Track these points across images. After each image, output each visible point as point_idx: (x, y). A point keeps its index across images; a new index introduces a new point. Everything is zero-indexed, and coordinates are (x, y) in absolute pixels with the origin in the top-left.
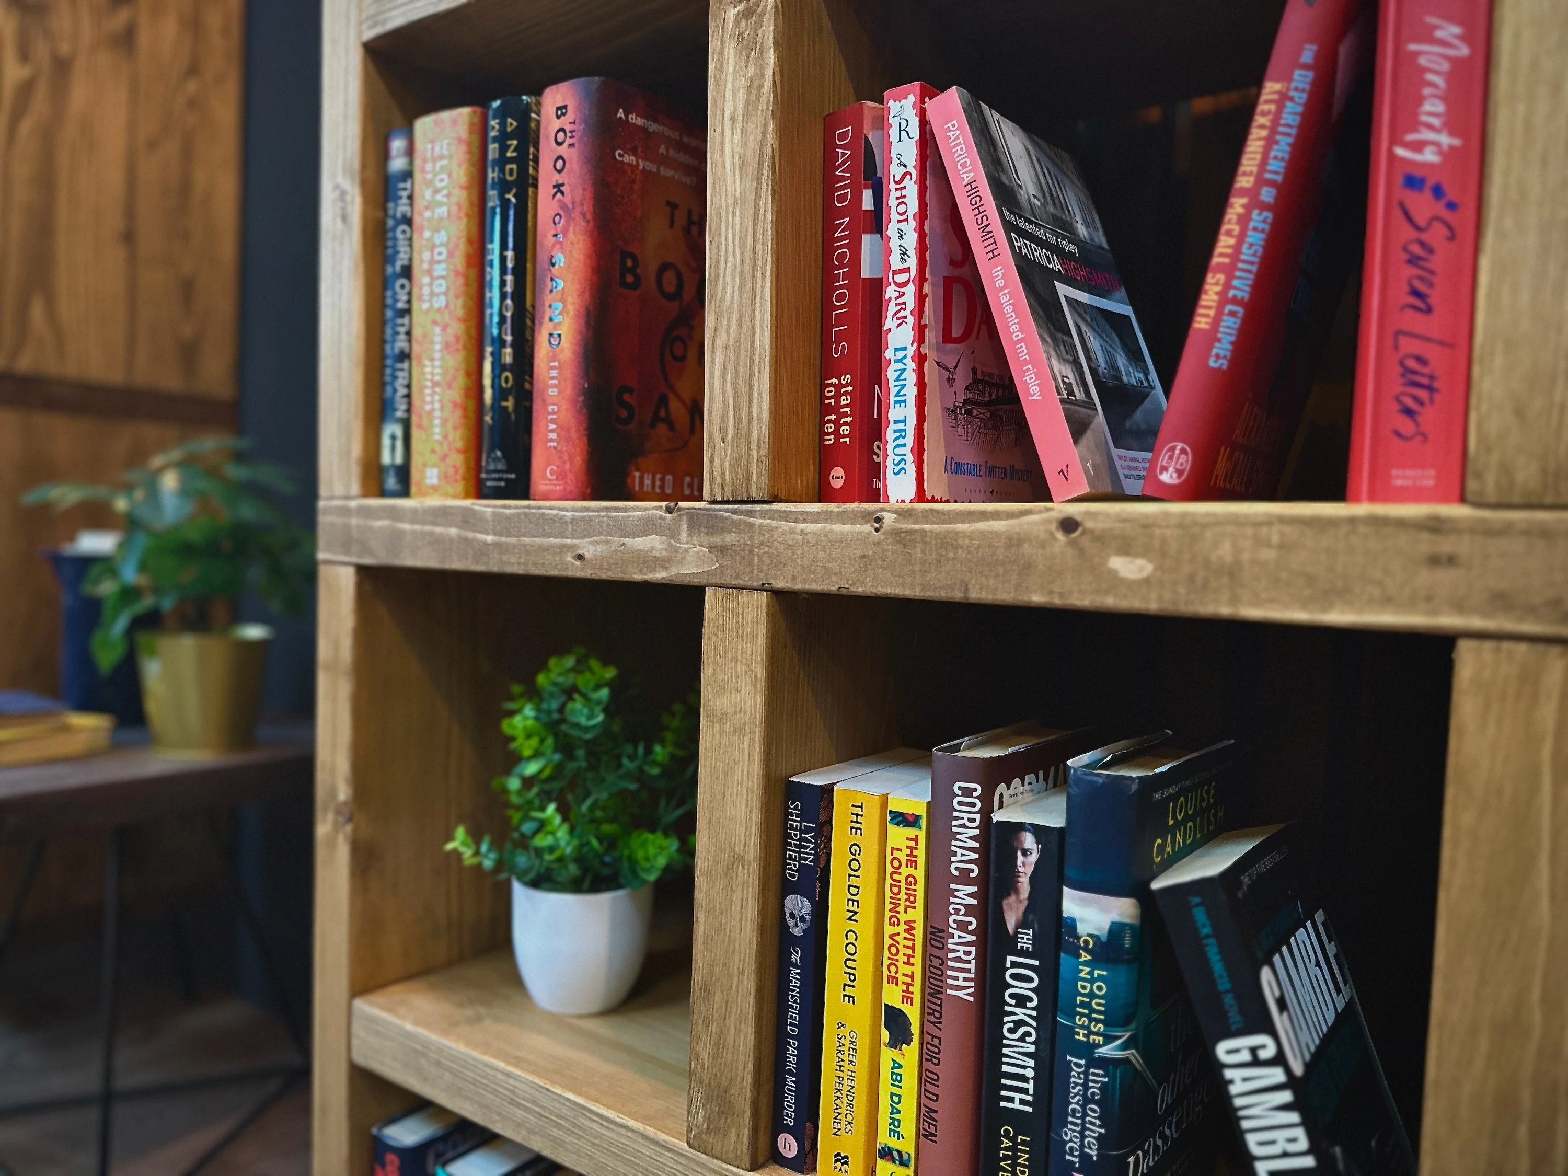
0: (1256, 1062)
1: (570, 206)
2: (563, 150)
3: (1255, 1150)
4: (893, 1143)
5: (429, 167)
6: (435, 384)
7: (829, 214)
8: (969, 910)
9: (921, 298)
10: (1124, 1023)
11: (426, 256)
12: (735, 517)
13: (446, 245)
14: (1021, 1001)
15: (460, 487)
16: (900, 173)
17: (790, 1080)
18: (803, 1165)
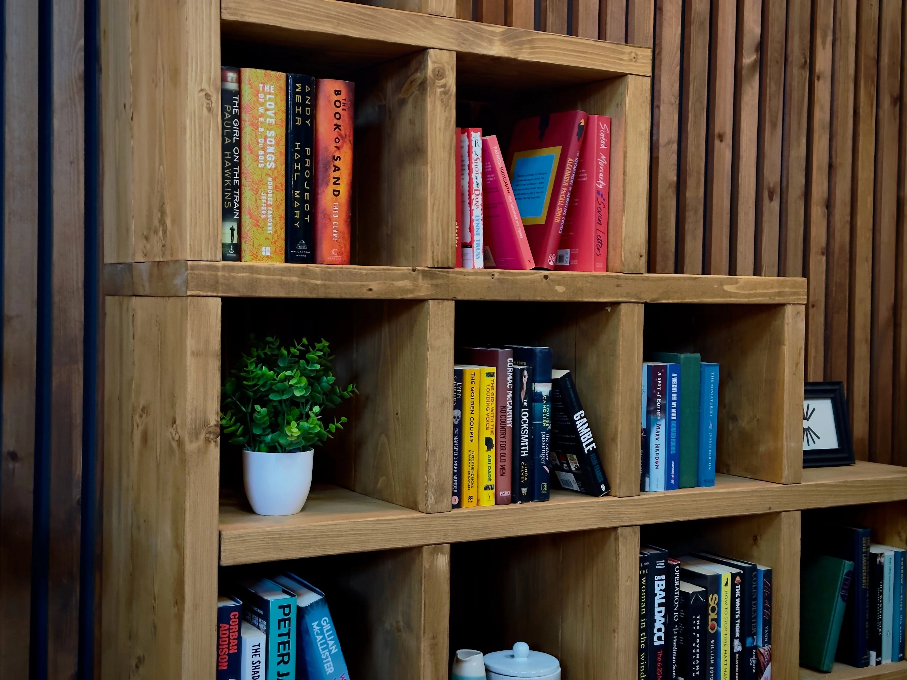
0: (582, 418)
1: (344, 136)
2: (340, 110)
3: (582, 441)
4: (489, 483)
6: (268, 205)
8: (510, 398)
10: (552, 419)
11: (261, 140)
12: (442, 273)
13: (274, 138)
14: (525, 422)
15: (283, 257)
16: (476, 157)
17: (456, 476)
18: (459, 505)
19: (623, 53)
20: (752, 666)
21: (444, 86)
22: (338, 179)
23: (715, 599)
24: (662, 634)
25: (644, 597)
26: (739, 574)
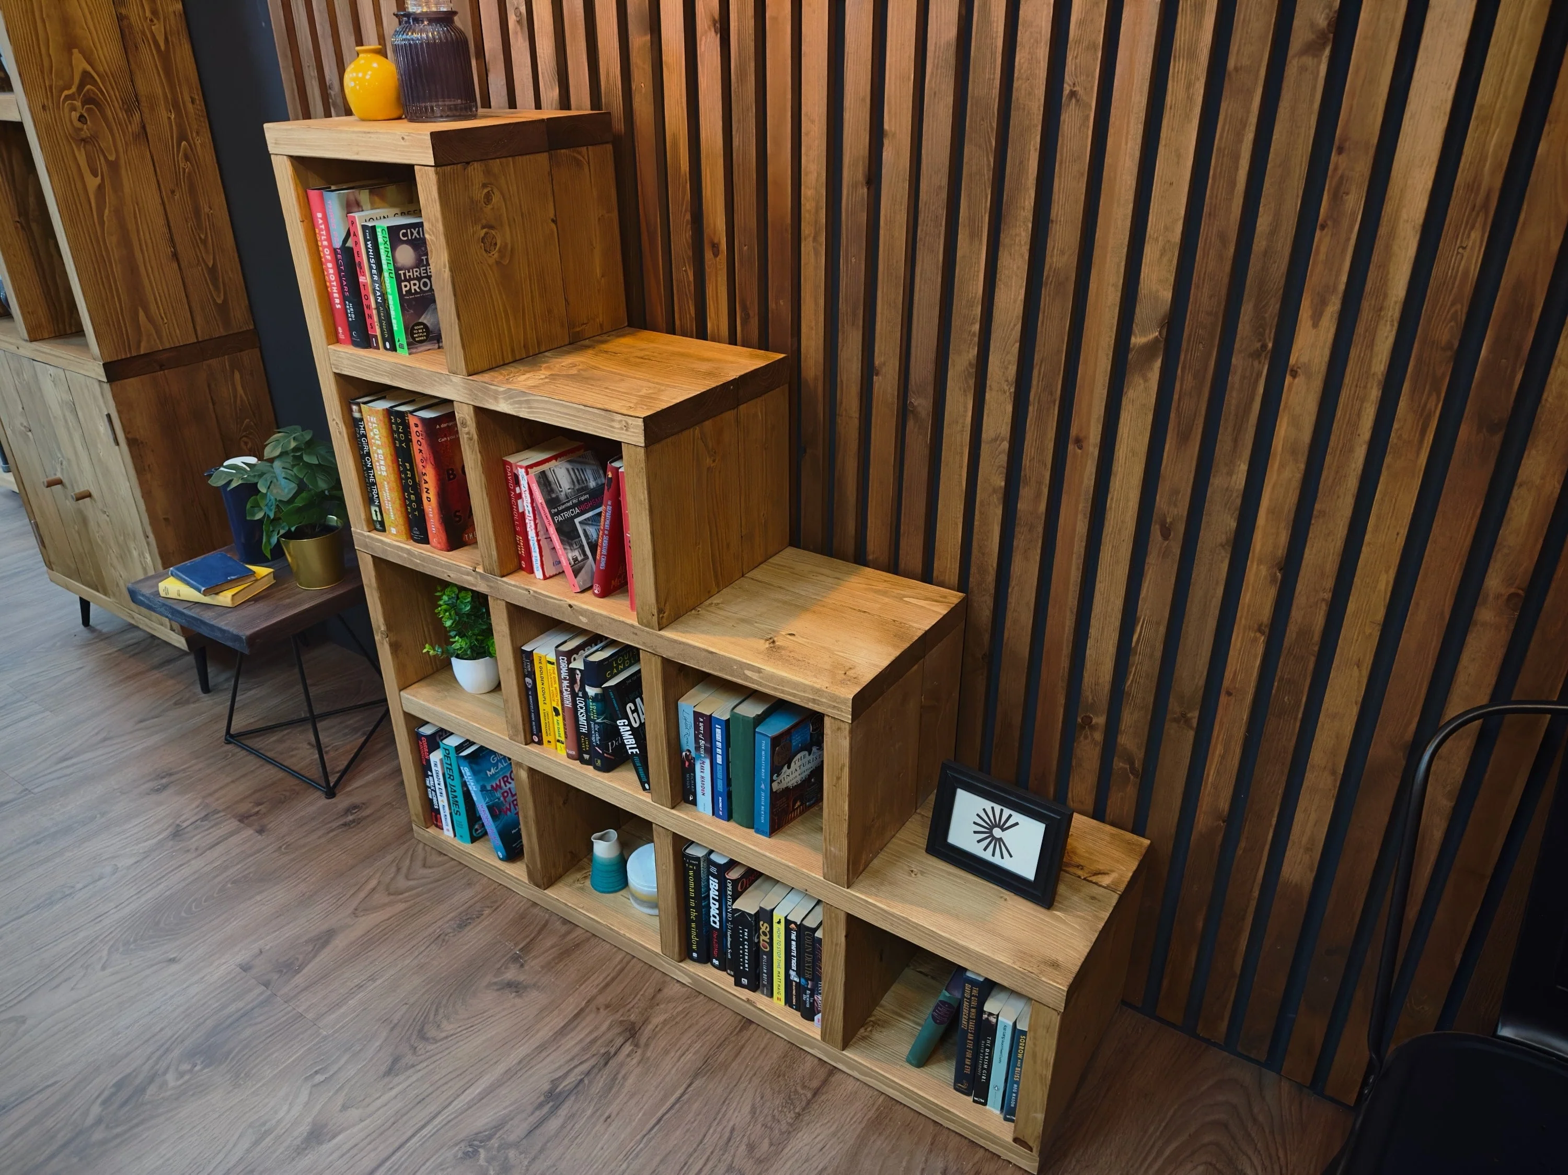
1: (426, 458)
2: (420, 438)
3: (626, 743)
4: (560, 739)
5: (370, 424)
6: (388, 501)
7: (509, 490)
8: (567, 686)
9: (535, 526)
10: (602, 715)
11: (376, 455)
13: (383, 455)
14: (581, 708)
15: (404, 537)
16: (525, 490)
17: (534, 723)
18: (540, 742)
19: (613, 420)
20: (805, 1001)
21: (468, 433)
23: (767, 927)
24: (717, 920)
25: (692, 885)
26: (795, 923)
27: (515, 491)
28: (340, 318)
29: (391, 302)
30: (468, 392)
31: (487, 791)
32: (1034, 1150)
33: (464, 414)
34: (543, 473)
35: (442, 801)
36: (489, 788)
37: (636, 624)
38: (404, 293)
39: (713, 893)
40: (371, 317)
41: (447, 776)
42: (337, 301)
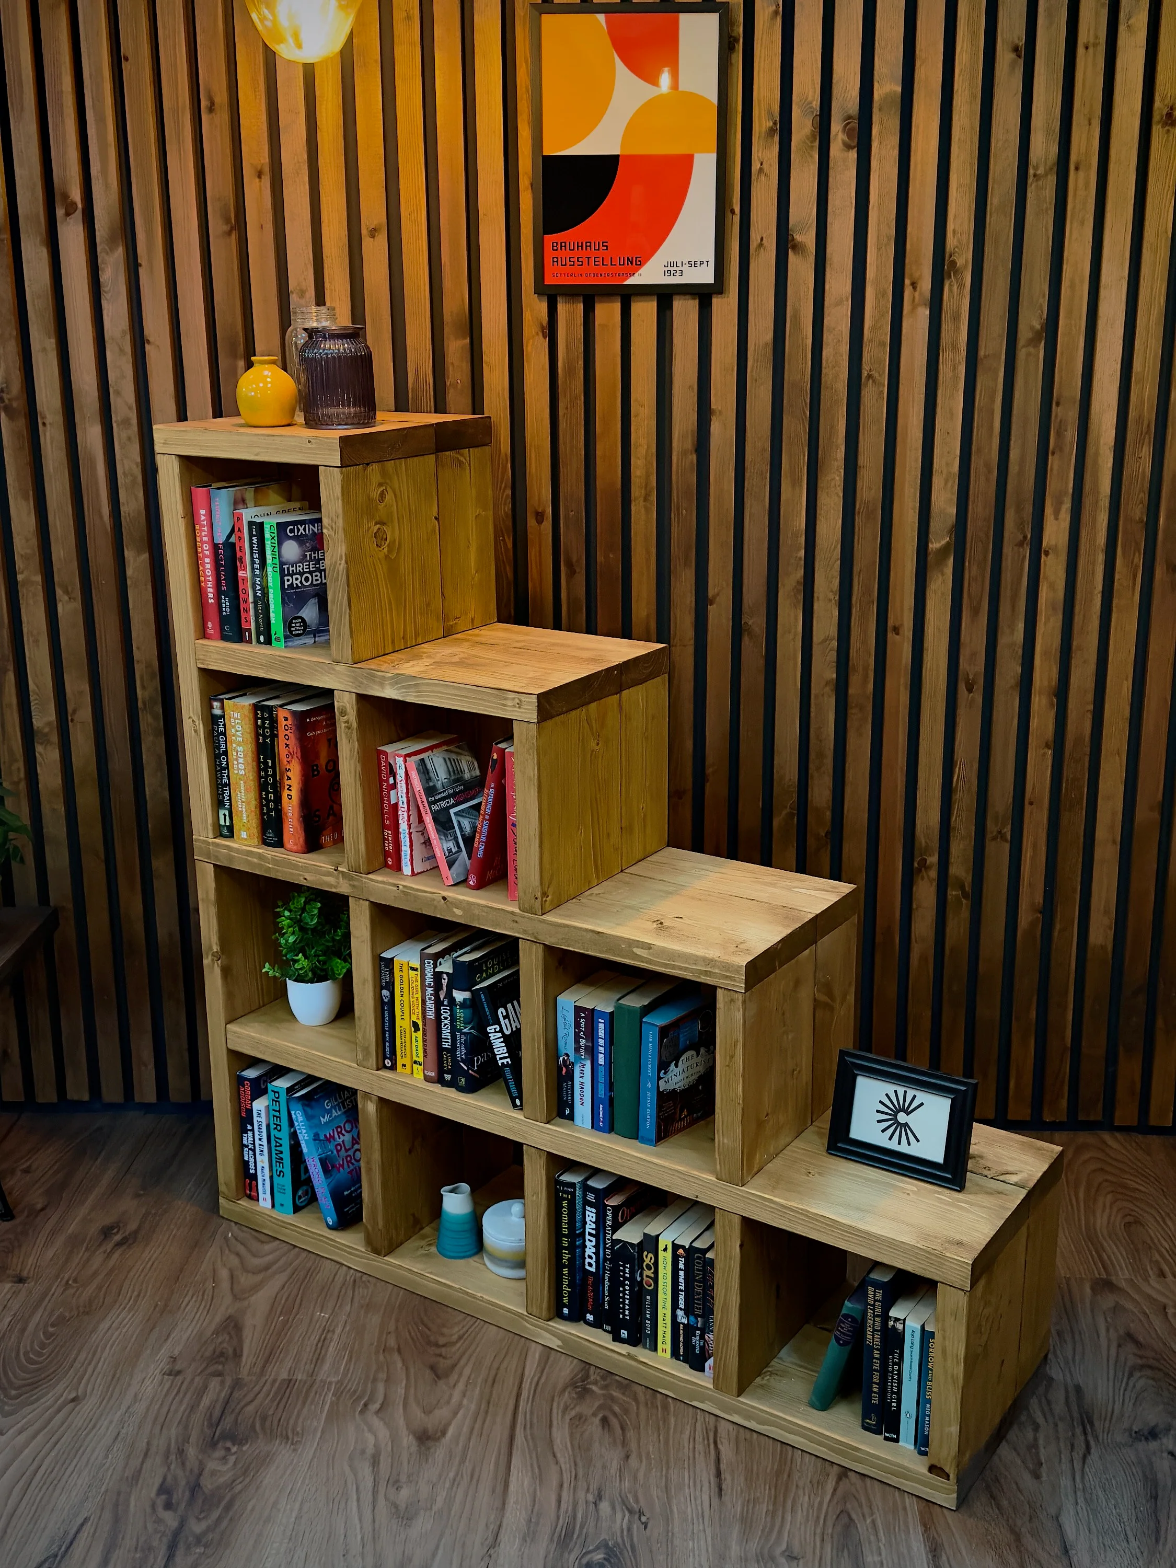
0: (496, 1032)
1: (292, 753)
2: (288, 732)
3: (497, 1053)
4: (417, 1059)
5: (233, 720)
6: (242, 802)
7: (381, 781)
9: (409, 816)
10: (469, 1024)
11: (235, 754)
12: (357, 877)
13: (243, 752)
14: (446, 1018)
15: (256, 841)
16: (400, 779)
17: (387, 1044)
18: (393, 1068)
19: (506, 699)
20: (694, 1346)
21: (347, 722)
22: (290, 786)
23: (651, 1258)
24: (593, 1261)
25: (565, 1219)
26: (683, 1247)
27: (388, 781)
28: (213, 613)
29: (271, 596)
30: (352, 680)
31: (320, 1140)
32: (952, 1476)
33: (345, 703)
34: (422, 760)
35: (262, 1161)
36: (322, 1137)
37: (517, 910)
38: (286, 587)
39: (590, 1227)
40: (247, 611)
41: (273, 1126)
42: (211, 596)
